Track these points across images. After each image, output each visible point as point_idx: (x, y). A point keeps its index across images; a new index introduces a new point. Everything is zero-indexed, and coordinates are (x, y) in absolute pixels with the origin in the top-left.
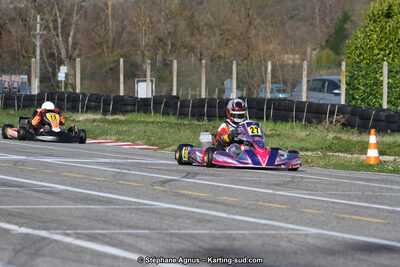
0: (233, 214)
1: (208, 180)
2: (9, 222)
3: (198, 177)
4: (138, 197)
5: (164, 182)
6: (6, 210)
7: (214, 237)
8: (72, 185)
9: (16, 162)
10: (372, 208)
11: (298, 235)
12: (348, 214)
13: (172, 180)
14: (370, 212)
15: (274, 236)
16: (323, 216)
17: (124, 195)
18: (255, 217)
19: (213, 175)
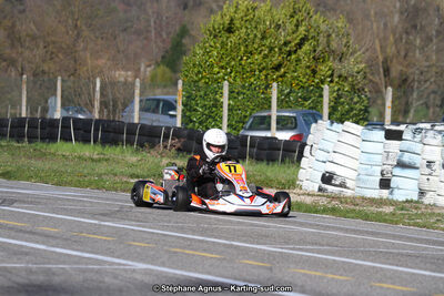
0: (53, 246)
1: (26, 208)
3: (15, 205)
7: (30, 271)
10: (207, 242)
11: (126, 270)
12: (180, 248)
14: (206, 246)
15: (98, 272)
16: (153, 249)
18: (77, 250)
19: (32, 203)
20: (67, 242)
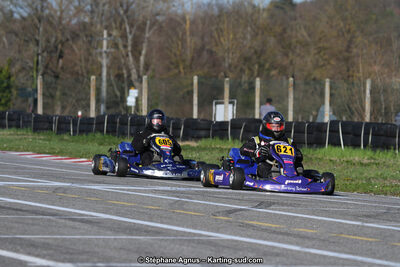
0: (307, 247)
1: (284, 210)
2: (29, 254)
3: (272, 207)
4: (195, 229)
5: (230, 212)
6: (29, 240)
8: (117, 214)
9: (57, 189)
13: (241, 210)
17: (178, 225)
18: (335, 251)
19: (291, 205)
20: (325, 243)
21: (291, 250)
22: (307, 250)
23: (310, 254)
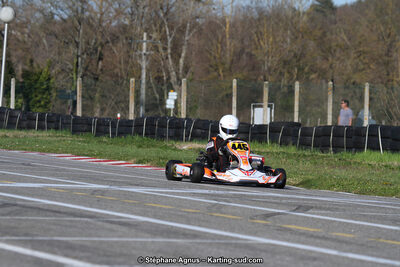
0: (345, 251)
1: (318, 214)
2: (67, 256)
3: (311, 211)
4: (232, 230)
5: (267, 216)
6: (66, 242)
8: (155, 217)
9: (95, 191)
13: (279, 214)
17: (216, 229)
18: (372, 256)
19: (329, 209)
20: (362, 248)
21: (329, 255)
22: (345, 255)
23: (348, 258)
